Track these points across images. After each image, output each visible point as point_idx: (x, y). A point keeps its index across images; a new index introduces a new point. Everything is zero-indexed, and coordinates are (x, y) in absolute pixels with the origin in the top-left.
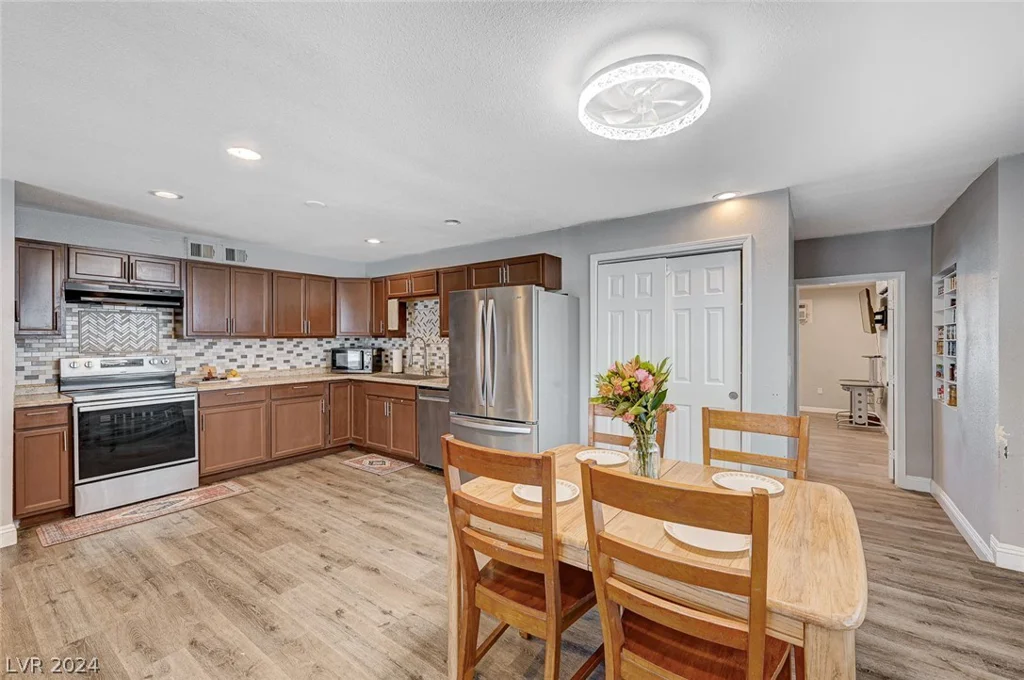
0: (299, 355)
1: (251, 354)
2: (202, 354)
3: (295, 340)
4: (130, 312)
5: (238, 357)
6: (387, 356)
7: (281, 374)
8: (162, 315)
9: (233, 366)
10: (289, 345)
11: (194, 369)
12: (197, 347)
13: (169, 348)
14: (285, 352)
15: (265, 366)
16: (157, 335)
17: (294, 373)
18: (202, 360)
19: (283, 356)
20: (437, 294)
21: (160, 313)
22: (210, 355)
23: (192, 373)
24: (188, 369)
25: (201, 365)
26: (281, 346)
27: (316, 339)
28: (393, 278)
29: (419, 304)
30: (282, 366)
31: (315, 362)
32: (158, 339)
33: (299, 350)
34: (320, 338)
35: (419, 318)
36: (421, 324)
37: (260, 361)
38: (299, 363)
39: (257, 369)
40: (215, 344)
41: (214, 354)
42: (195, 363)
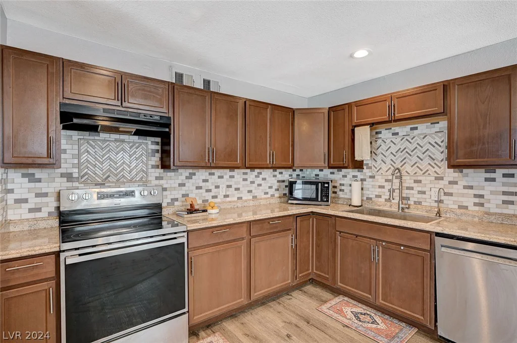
0: (260, 185)
1: (223, 183)
2: (183, 185)
3: (257, 171)
4: (123, 141)
5: (213, 187)
6: (335, 187)
7: (246, 204)
8: (151, 144)
9: (208, 196)
10: (252, 175)
11: (177, 200)
12: (180, 177)
13: (157, 178)
14: (248, 182)
15: (233, 196)
16: (147, 165)
17: (256, 203)
18: (183, 190)
19: (247, 186)
20: (444, 113)
21: (150, 143)
22: (190, 185)
23: (176, 203)
24: (172, 199)
25: (183, 196)
26: (245, 177)
27: (272, 170)
28: (358, 104)
29: (384, 132)
30: (247, 197)
31: (271, 192)
32: (147, 169)
33: (259, 181)
34: (275, 168)
35: (384, 147)
36: (387, 154)
37: (231, 191)
38: (259, 193)
39: (228, 199)
40: (194, 174)
41: (193, 184)
42: (178, 194)
